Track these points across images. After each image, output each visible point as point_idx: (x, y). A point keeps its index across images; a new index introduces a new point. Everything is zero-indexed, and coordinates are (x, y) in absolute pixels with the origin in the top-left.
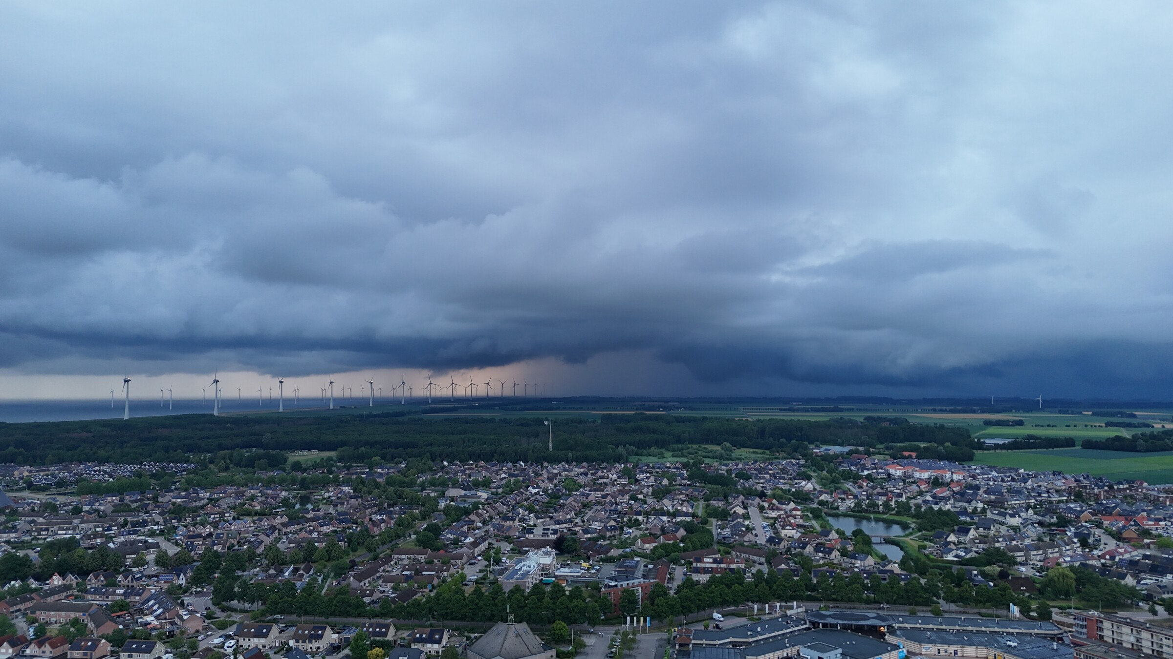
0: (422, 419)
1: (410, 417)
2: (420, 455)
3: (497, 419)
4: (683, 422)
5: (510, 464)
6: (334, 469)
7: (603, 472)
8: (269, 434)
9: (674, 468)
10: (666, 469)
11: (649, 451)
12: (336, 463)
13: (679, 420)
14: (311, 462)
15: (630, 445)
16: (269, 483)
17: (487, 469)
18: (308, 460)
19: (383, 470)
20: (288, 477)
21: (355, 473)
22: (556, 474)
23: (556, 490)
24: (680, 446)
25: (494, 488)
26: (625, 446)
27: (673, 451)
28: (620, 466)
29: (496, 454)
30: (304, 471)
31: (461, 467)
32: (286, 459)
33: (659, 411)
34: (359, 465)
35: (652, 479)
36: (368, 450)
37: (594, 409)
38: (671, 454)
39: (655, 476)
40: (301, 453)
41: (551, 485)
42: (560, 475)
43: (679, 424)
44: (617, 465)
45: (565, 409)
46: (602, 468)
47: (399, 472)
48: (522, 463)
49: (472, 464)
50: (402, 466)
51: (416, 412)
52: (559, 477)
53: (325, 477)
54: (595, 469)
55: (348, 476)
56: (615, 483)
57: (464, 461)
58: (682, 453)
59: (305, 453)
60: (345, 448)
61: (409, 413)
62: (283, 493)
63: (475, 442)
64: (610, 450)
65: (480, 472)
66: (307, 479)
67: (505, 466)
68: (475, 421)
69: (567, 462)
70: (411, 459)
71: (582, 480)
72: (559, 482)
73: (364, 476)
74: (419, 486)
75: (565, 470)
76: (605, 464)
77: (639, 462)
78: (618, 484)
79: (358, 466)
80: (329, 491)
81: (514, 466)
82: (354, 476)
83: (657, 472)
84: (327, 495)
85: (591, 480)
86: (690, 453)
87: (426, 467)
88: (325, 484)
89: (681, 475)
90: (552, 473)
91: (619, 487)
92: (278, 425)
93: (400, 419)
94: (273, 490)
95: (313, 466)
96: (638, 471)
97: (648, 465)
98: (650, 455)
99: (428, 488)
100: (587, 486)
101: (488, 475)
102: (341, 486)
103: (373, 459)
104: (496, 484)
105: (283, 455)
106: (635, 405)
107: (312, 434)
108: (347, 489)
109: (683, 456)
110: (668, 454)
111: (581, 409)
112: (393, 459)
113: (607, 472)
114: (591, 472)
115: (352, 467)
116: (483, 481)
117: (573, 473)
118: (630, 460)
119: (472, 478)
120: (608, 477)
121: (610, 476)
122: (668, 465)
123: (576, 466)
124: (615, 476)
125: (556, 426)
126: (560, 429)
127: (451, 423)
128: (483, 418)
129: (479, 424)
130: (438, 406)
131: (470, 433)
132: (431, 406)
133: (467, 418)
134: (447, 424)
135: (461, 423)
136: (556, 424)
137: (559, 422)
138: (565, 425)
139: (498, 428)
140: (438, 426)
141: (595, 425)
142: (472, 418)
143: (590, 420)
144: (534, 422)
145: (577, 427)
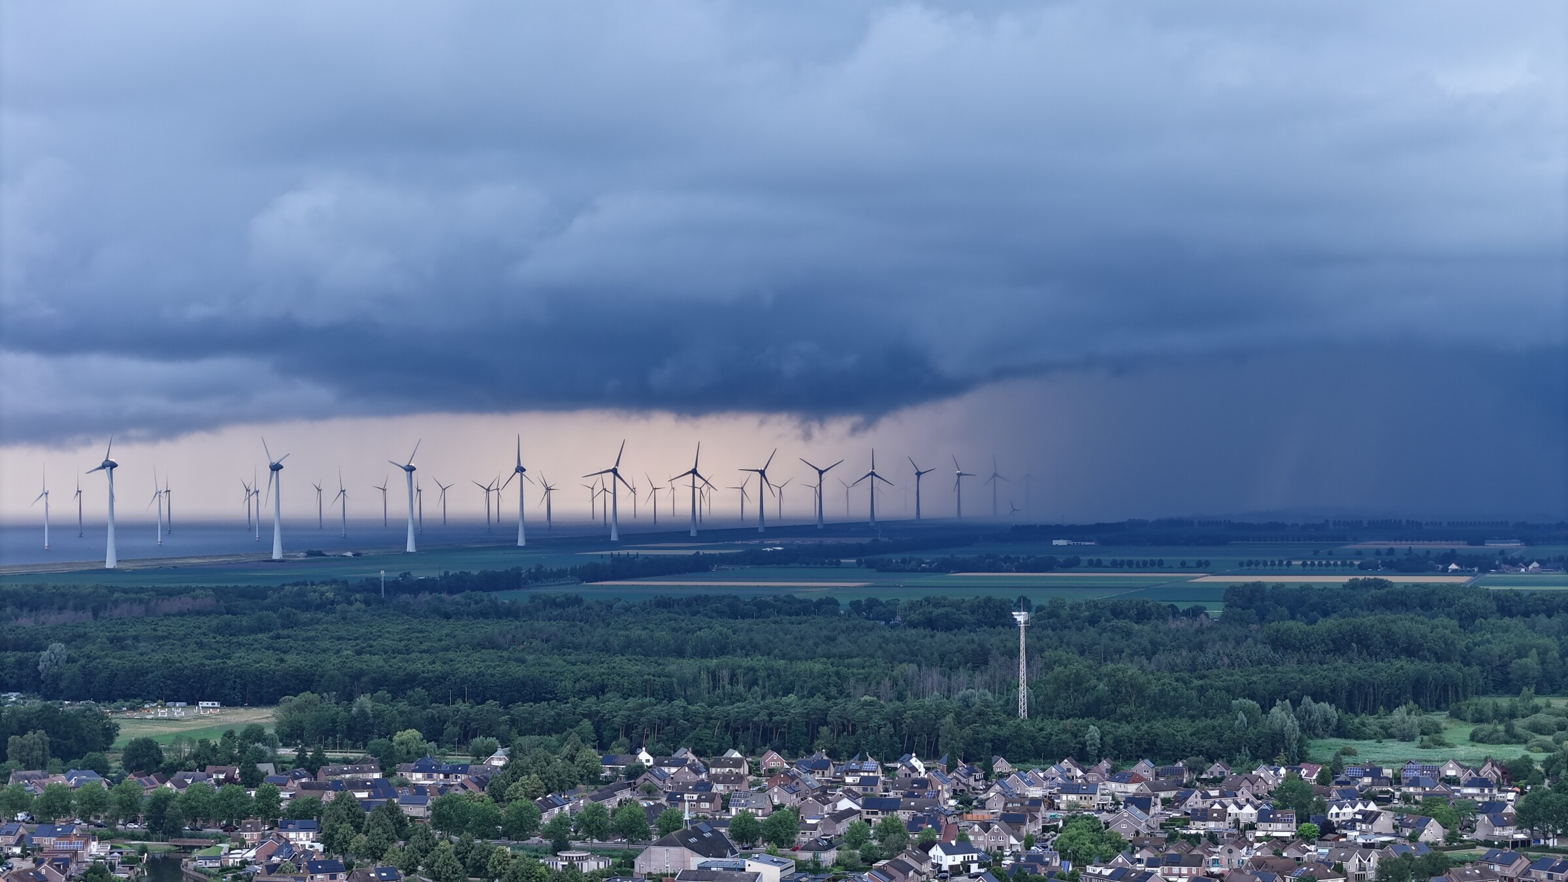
0: (578, 601)
1: (534, 591)
2: (557, 727)
3: (844, 602)
4: (1526, 614)
5: (871, 763)
6: (267, 768)
7: (1206, 796)
8: (58, 647)
9: (1469, 784)
10: (1440, 788)
11: (1388, 720)
12: (274, 747)
13: (1507, 606)
14: (191, 742)
15: (1316, 701)
16: (49, 814)
17: (790, 782)
18: (179, 738)
19: (430, 777)
20: (113, 795)
21: (336, 786)
22: (1036, 802)
23: (1029, 858)
24: (1504, 702)
25: (806, 848)
26: (1296, 703)
27: (1478, 720)
28: (1271, 776)
29: (824, 730)
30: (168, 772)
31: (697, 772)
32: (110, 733)
33: (1445, 572)
34: (352, 755)
35: (1385, 821)
36: (382, 706)
37: (1203, 566)
38: (1469, 729)
39: (1399, 811)
40: (163, 713)
41: (1013, 841)
42: (1051, 805)
43: (1507, 620)
44: (1262, 771)
45: (1097, 565)
46: (1207, 782)
47: (481, 783)
48: (915, 762)
49: (737, 763)
50: (495, 763)
51: (560, 575)
52: (1044, 813)
53: (231, 795)
54: (1179, 784)
55: (309, 795)
56: (1250, 836)
57: (709, 751)
58: (1509, 731)
59: (178, 711)
60: (307, 695)
61: (538, 576)
62: (94, 847)
63: (755, 682)
64: (1241, 715)
65: (762, 790)
66: (172, 803)
67: (855, 772)
68: (761, 608)
69: (1083, 758)
70: (525, 741)
71: (1127, 823)
72: (1045, 829)
73: (365, 795)
74: (545, 837)
75: (1069, 787)
76: (1216, 769)
77: (1346, 759)
78: (1259, 839)
79: (347, 761)
80: (243, 845)
81: (887, 771)
82: (329, 796)
83: (1406, 798)
84: (235, 858)
85: (1162, 826)
86: (1538, 729)
87: (575, 770)
88: (231, 817)
89: (1493, 808)
90: (1023, 797)
91: (1260, 852)
92: (95, 615)
93: (505, 598)
94: (61, 836)
95: (196, 757)
96: (1334, 794)
97: (1375, 773)
98: (1391, 736)
99: (578, 844)
100: (1142, 848)
101: (792, 801)
102: (284, 827)
103: (395, 738)
104: (817, 834)
105: (103, 717)
106: (1359, 553)
107: (201, 645)
108: (303, 839)
109: (1512, 738)
110: (1458, 732)
111: (1159, 566)
112: (465, 736)
113: (1223, 795)
114: (1162, 795)
115: (326, 762)
116: (771, 824)
117: (1097, 799)
118: (1312, 753)
119: (734, 811)
120: (1223, 815)
121: (1232, 809)
122: (1451, 773)
123: (1114, 774)
124: (1249, 809)
125: (1054, 630)
126: (1065, 641)
127: (676, 615)
128: (794, 598)
129: (778, 619)
130: (641, 552)
131: (739, 650)
132: (615, 553)
133: (736, 597)
134: (662, 618)
135: (714, 614)
136: (1054, 623)
137: (1064, 613)
138: (1086, 624)
139: (844, 635)
140: (630, 626)
141: (1196, 625)
142: (755, 598)
143: (1182, 607)
144: (973, 613)
145: (1128, 634)
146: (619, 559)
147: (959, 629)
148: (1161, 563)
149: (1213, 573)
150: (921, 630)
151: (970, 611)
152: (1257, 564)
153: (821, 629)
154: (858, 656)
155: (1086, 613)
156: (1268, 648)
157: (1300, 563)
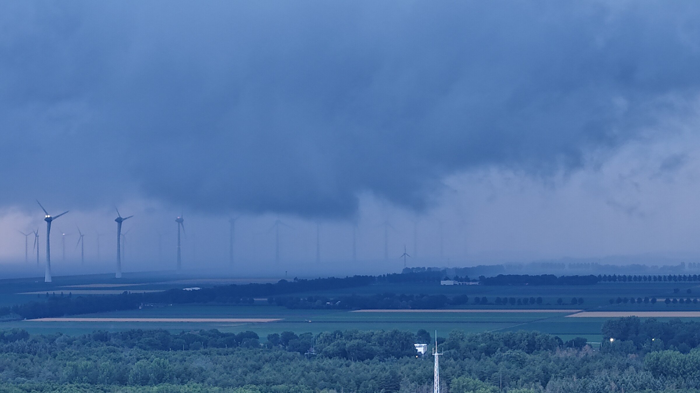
3: (262, 335)
37: (578, 303)
45: (483, 303)
68: (190, 341)
125: (455, 359)
126: (467, 369)
127: (115, 348)
128: (217, 331)
129: (206, 350)
130: (73, 292)
131: (175, 379)
132: (51, 292)
133: (166, 332)
134: (103, 350)
135: (148, 347)
136: (455, 353)
137: (462, 345)
138: (483, 354)
139: (269, 365)
140: (75, 357)
141: (582, 355)
142: (183, 332)
143: (565, 339)
144: (381, 344)
145: (521, 363)
146: (54, 297)
147: (371, 359)
148: (540, 300)
149: (587, 310)
150: (336, 360)
151: (378, 343)
152: (626, 300)
153: (247, 359)
154: (283, 383)
155: (482, 345)
156: (650, 375)
157: (664, 300)
